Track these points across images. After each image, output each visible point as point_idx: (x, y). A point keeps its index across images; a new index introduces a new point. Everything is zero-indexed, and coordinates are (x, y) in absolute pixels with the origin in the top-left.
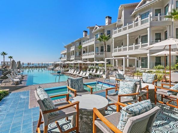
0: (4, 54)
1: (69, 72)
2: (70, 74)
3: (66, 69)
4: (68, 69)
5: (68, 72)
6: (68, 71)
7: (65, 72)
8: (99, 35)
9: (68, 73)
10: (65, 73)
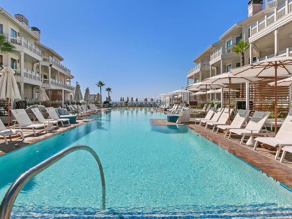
0: (101, 84)
1: (206, 120)
2: (210, 127)
3: (198, 111)
4: (203, 110)
5: (203, 120)
6: (203, 115)
7: (192, 120)
8: (231, 41)
9: (204, 125)
10: (193, 123)
